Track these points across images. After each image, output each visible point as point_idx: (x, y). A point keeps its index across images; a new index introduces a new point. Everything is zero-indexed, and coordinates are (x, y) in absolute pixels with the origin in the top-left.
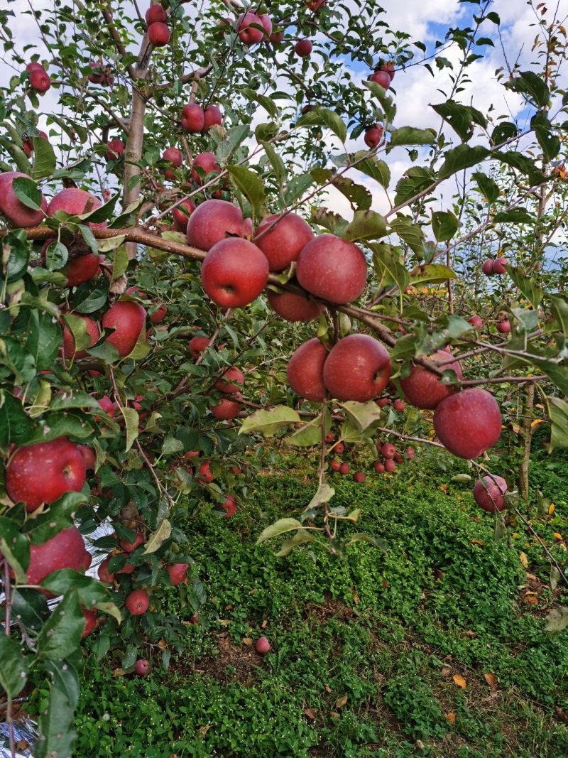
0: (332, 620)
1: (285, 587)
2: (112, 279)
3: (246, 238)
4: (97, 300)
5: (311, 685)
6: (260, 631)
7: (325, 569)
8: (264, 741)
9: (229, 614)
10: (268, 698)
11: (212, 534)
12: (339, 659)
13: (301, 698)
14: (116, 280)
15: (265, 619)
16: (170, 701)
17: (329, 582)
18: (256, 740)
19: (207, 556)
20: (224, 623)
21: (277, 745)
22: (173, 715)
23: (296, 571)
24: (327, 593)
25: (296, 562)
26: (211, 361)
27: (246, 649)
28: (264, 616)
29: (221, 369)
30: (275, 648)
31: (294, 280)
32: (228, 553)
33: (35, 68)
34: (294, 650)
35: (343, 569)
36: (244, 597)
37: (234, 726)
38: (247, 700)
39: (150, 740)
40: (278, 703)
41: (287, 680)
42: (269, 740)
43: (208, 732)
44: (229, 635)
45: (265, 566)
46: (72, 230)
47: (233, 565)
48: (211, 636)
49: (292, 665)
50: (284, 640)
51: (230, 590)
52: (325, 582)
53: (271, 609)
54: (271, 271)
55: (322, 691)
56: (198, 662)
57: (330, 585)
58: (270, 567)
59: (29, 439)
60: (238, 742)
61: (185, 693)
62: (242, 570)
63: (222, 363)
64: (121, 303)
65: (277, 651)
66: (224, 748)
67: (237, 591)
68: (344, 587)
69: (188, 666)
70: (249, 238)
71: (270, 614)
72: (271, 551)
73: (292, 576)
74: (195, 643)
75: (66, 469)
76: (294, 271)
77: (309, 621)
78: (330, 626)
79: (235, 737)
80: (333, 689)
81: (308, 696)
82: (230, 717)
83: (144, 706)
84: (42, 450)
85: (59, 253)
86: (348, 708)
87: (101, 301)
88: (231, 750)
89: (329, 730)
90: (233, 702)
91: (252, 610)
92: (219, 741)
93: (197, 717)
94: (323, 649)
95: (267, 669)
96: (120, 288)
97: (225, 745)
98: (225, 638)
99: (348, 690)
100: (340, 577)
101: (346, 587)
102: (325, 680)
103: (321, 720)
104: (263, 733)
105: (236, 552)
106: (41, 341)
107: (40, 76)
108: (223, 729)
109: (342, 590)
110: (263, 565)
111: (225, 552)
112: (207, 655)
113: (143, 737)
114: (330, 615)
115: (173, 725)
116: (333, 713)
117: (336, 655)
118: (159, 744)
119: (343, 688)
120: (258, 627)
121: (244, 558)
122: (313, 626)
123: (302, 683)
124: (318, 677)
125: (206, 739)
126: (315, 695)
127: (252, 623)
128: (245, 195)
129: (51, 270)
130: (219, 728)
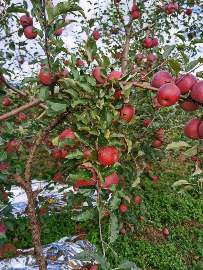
0: (194, 227)
1: (175, 213)
2: (124, 98)
3: (172, 83)
4: (120, 105)
5: (185, 249)
6: (165, 227)
7: (192, 209)
8: (166, 265)
9: (153, 219)
10: (168, 250)
11: (147, 190)
12: (196, 242)
13: (181, 253)
14: (126, 99)
15: (167, 223)
16: (132, 244)
17: (193, 213)
18: (163, 264)
19: (145, 198)
20: (152, 222)
21: (171, 267)
22: (134, 249)
23: (180, 208)
24: (192, 217)
25: (179, 204)
26: (153, 127)
27: (160, 232)
28: (167, 222)
29: (156, 130)
30: (171, 234)
31: (189, 97)
32: (153, 198)
33: (95, 32)
34: (178, 235)
35: (199, 210)
36: (159, 214)
37: (155, 257)
38: (160, 249)
39: (126, 256)
40: (172, 253)
41: (175, 246)
42: (168, 265)
43: (146, 257)
44: (153, 226)
45: (167, 204)
46: (115, 83)
47: (155, 202)
48: (147, 225)
49: (177, 241)
50: (175, 232)
51: (154, 210)
52: (191, 213)
53: (169, 220)
54: (181, 94)
55: (189, 252)
56: (142, 233)
57: (193, 214)
58: (169, 205)
59: (105, 145)
60: (156, 263)
61: (138, 243)
62: (158, 204)
63: (157, 128)
64: (127, 106)
65: (171, 235)
66: (151, 264)
67: (156, 211)
68: (199, 216)
69: (139, 234)
70: (173, 83)
71: (169, 222)
72: (170, 199)
73: (178, 209)
74: (141, 227)
75: (114, 155)
76: (190, 93)
77: (184, 227)
78: (193, 229)
79: (155, 261)
80: (194, 252)
81: (183, 253)
82: (154, 254)
83: (124, 244)
84: (108, 149)
85: (112, 91)
86: (200, 260)
87: (121, 106)
88: (154, 265)
89: (191, 267)
90: (155, 249)
91: (162, 219)
92: (149, 261)
93: (142, 252)
94: (190, 237)
95: (168, 240)
96: (127, 101)
97: (152, 263)
98: (152, 227)
99: (199, 253)
100: (197, 212)
101: (200, 216)
102: (190, 248)
103: (188, 262)
104: (166, 262)
105: (156, 198)
106: (108, 117)
107: (97, 34)
108: (151, 257)
109: (198, 217)
110: (166, 204)
111: (152, 197)
112: (145, 232)
113: (123, 254)
114: (193, 225)
115: (133, 253)
116: (193, 261)
117: (195, 240)
118: (129, 258)
119: (197, 252)
120: (164, 225)
121: (159, 200)
122: (186, 229)
123: (181, 248)
124: (187, 247)
125: (145, 260)
126: (186, 253)
127: (162, 223)
128: (173, 69)
129: (110, 96)
130: (150, 257)
